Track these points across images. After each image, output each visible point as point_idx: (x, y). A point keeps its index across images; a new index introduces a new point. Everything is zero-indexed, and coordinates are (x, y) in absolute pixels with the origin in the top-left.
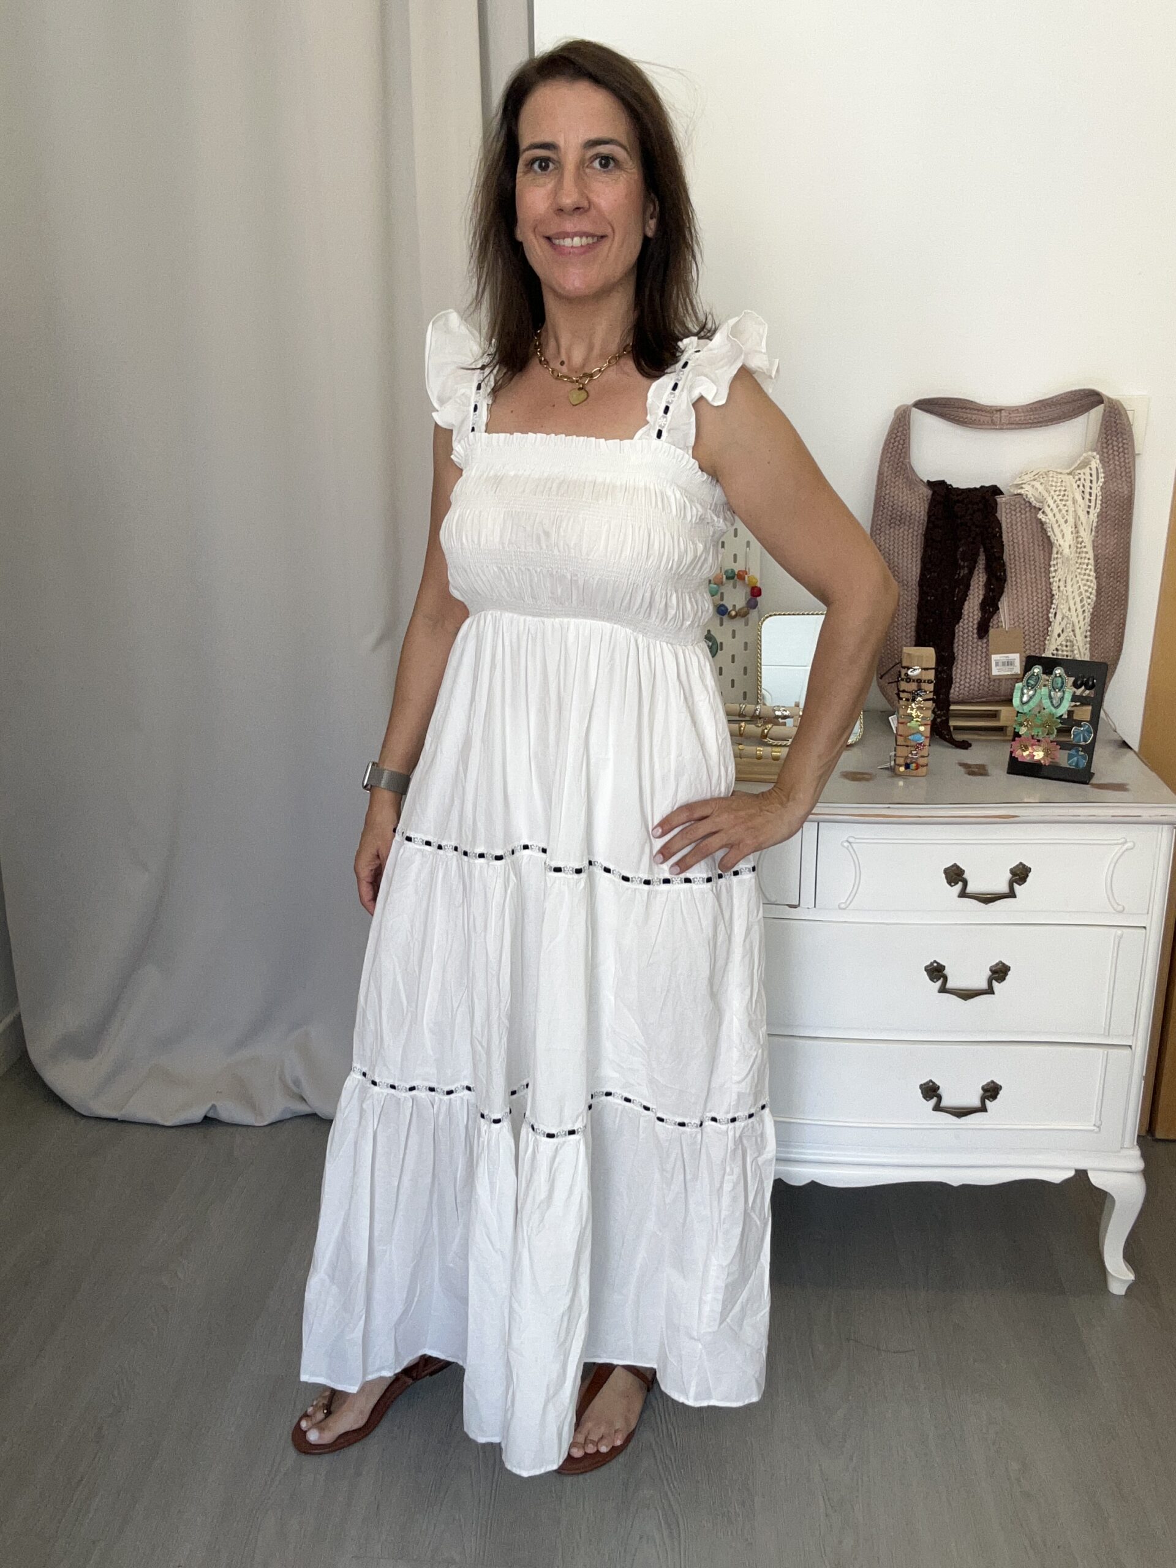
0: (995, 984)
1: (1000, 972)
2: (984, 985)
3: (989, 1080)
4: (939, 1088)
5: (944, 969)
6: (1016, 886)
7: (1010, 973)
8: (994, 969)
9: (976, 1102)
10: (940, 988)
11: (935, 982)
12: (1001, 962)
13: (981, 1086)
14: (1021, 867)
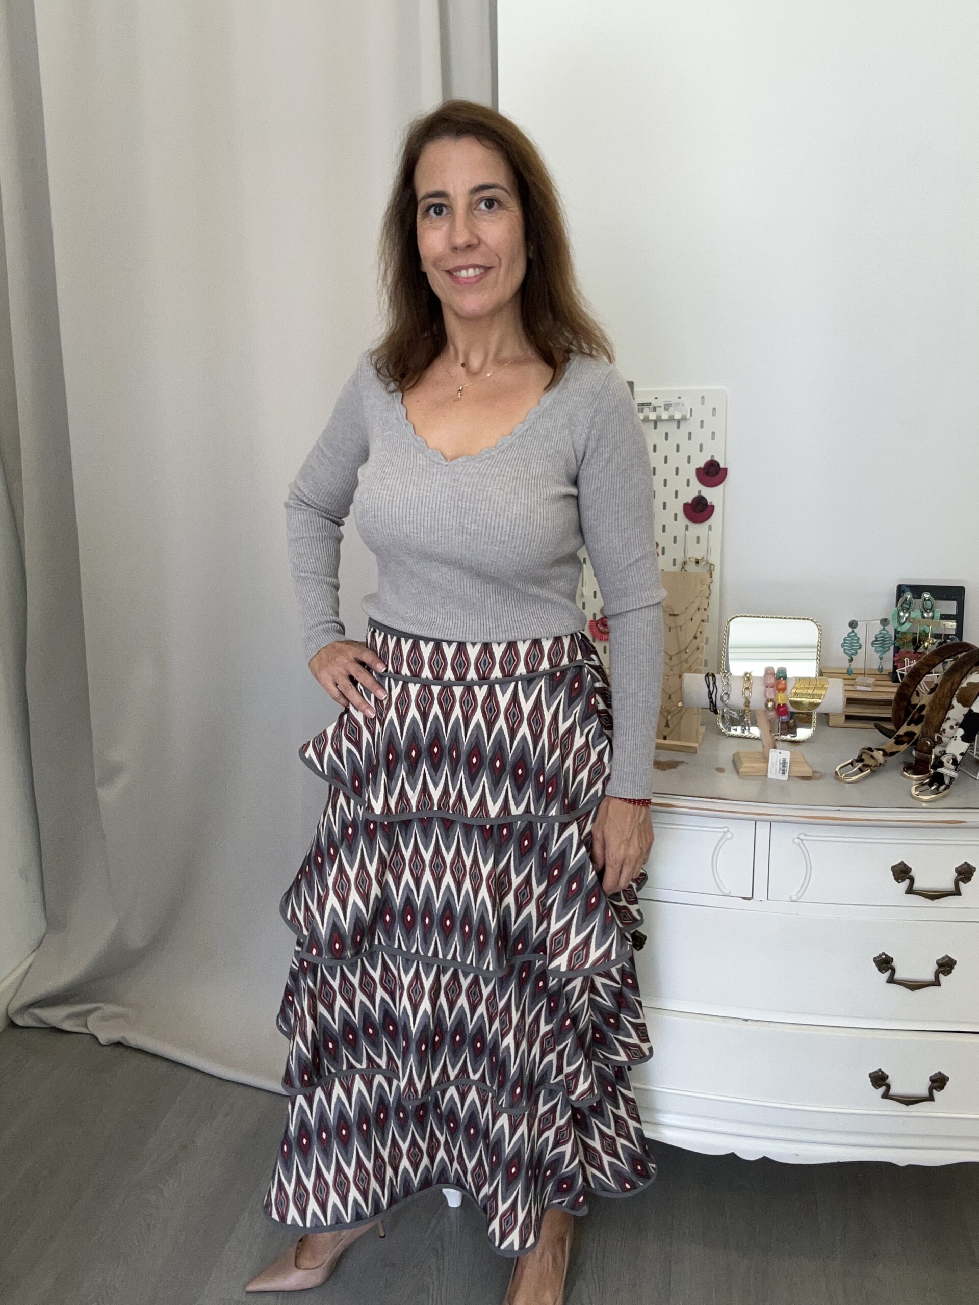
0: (941, 976)
1: (946, 966)
2: (930, 977)
3: (937, 1072)
4: (888, 1076)
5: (892, 961)
6: (961, 884)
7: (955, 967)
8: (940, 962)
9: (924, 1092)
10: (889, 977)
11: (883, 973)
12: (948, 957)
13: (929, 1076)
14: (966, 866)
